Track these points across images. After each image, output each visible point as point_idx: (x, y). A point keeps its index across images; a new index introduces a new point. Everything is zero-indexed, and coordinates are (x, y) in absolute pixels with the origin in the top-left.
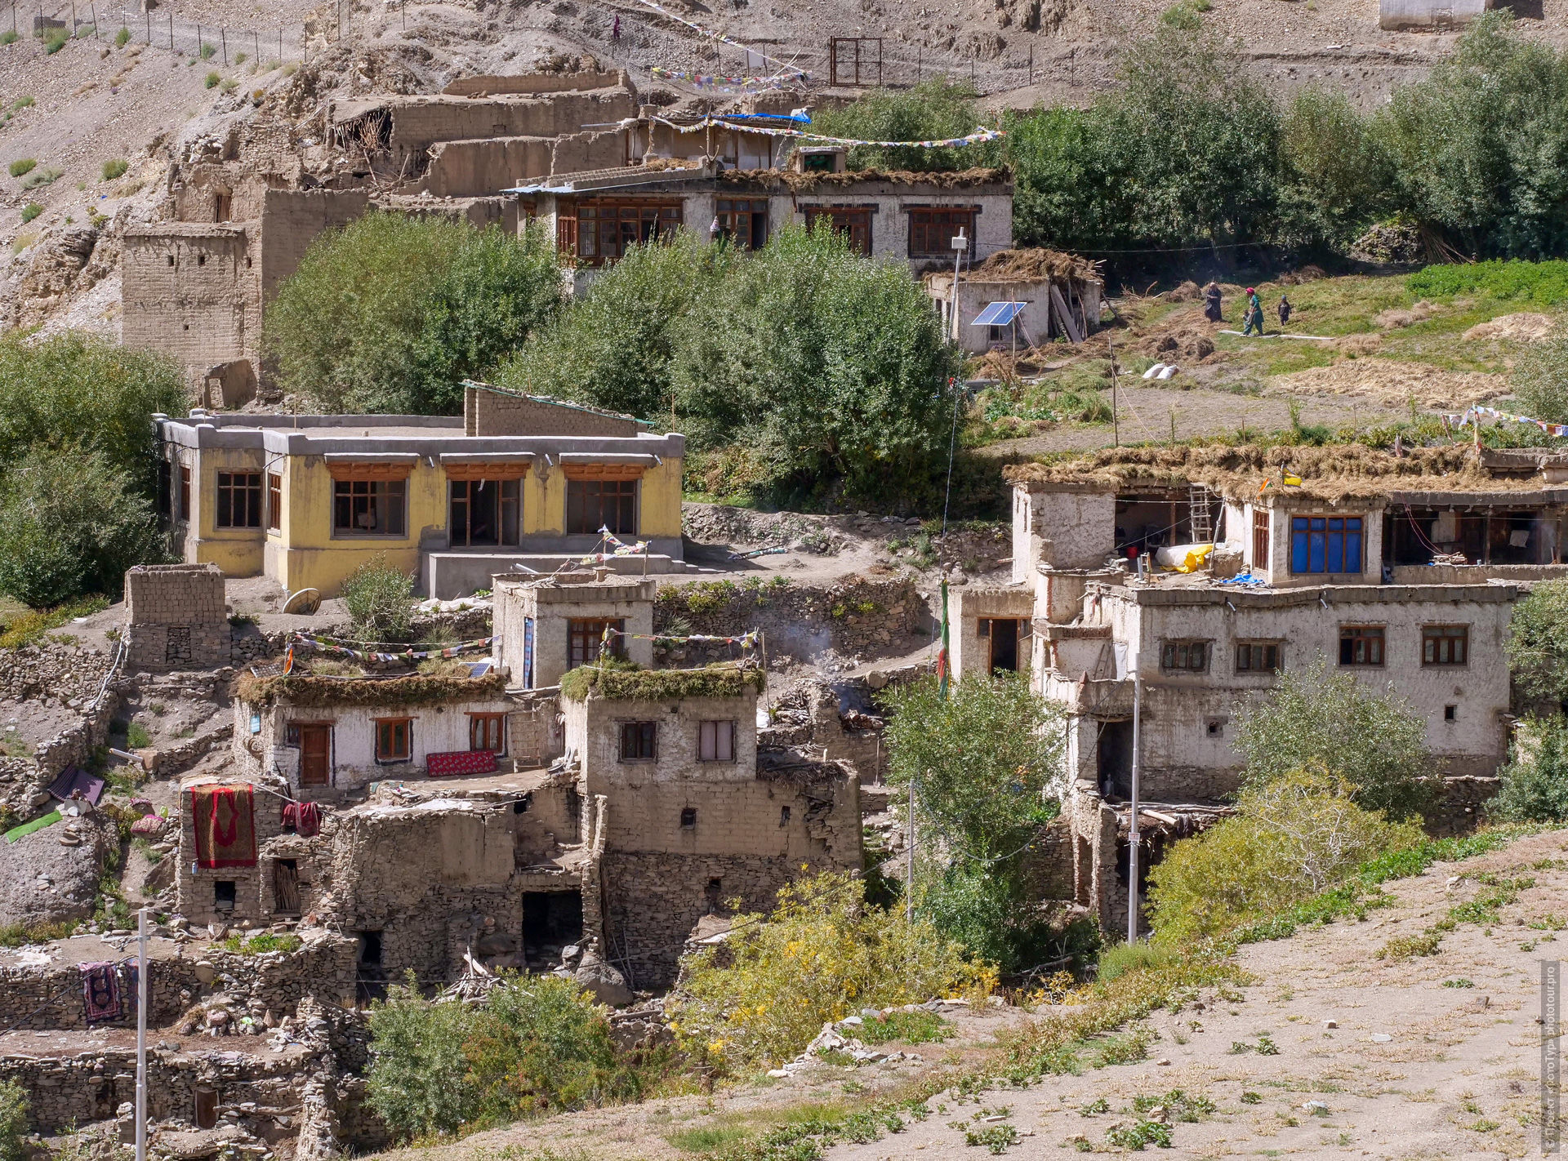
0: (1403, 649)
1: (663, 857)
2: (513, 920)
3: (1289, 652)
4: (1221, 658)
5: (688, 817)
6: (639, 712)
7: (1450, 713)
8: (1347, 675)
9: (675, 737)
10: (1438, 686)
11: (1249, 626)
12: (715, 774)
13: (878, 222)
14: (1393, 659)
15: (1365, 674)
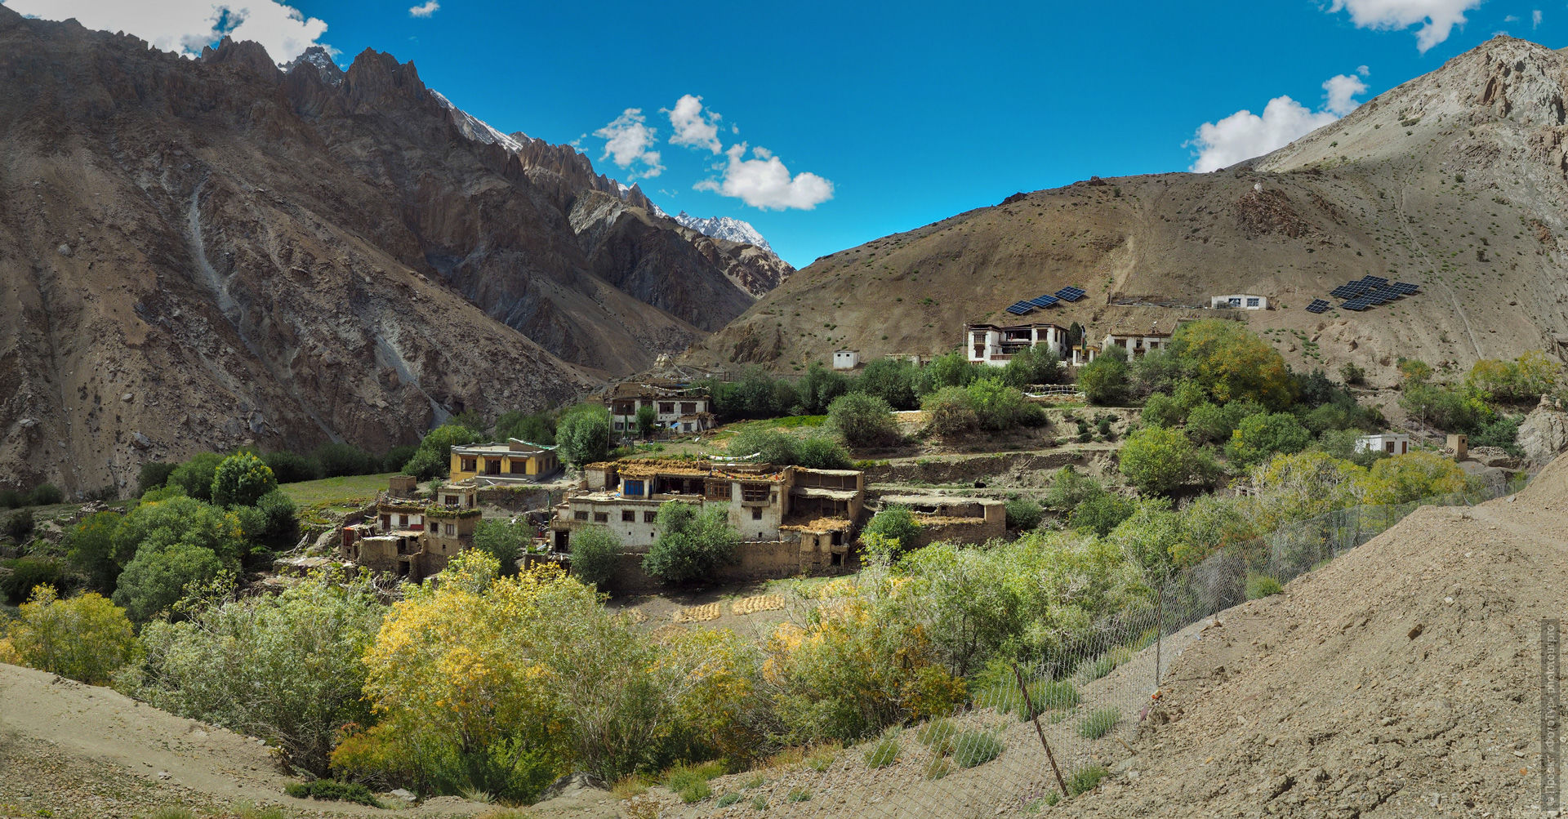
0: (639, 517)
1: (439, 556)
2: (397, 567)
3: (609, 517)
4: (591, 516)
5: (444, 547)
6: (434, 521)
7: (652, 535)
8: (624, 523)
9: (441, 527)
10: (648, 527)
11: (598, 509)
12: (449, 537)
13: (675, 406)
14: (636, 520)
15: (629, 523)
